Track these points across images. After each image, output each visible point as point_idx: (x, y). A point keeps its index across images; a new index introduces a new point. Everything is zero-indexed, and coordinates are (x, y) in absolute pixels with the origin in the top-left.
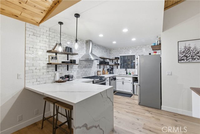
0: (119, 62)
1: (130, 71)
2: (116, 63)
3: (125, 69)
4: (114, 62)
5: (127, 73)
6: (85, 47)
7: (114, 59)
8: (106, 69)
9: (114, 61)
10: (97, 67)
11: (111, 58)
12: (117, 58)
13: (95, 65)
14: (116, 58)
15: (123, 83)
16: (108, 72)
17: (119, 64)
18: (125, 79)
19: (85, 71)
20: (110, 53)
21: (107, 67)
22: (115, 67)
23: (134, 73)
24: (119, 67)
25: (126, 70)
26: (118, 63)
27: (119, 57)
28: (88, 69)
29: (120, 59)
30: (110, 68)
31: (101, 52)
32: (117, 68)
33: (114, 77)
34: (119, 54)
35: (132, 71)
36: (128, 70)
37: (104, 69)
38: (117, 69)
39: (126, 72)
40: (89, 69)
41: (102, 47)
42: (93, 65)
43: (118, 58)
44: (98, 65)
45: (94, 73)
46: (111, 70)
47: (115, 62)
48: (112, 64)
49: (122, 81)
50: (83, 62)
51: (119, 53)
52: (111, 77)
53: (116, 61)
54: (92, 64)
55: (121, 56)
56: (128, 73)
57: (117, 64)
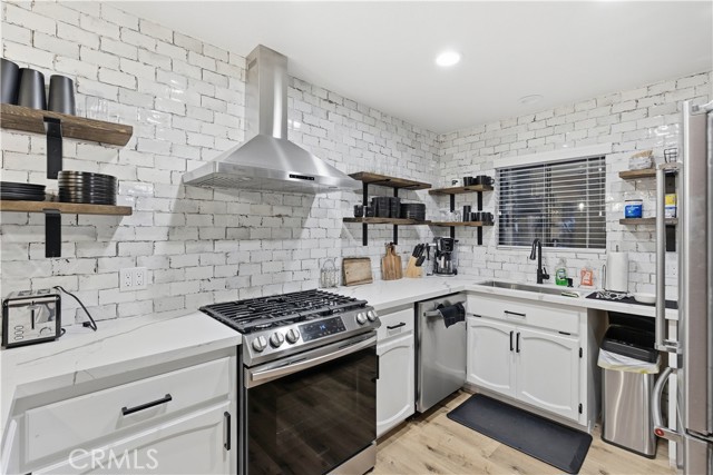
0: (491, 205)
1: (563, 261)
2: (475, 210)
3: (527, 251)
4: (459, 209)
5: (542, 276)
6: (241, 98)
7: (459, 191)
8: (405, 247)
9: (462, 200)
10: (343, 236)
11: (443, 183)
12: (478, 184)
13: (324, 223)
14: (471, 182)
15: (515, 344)
16: (419, 264)
17: (488, 219)
18: (528, 320)
19: (233, 259)
20: (437, 158)
21: (418, 238)
22: (466, 237)
23: (598, 274)
24: (491, 233)
25: (537, 256)
26: (485, 210)
27: (492, 174)
28: (266, 244)
29: (496, 186)
30: (435, 240)
31: (376, 148)
32: (480, 242)
33: (453, 300)
34: (489, 159)
35: (582, 265)
36: (553, 257)
37: (391, 247)
38: (478, 249)
39: (540, 271)
40: (278, 244)
41: (384, 115)
42: (309, 222)
43: (486, 181)
44: (345, 220)
45: (317, 274)
46: (438, 254)
47: (467, 209)
48: (450, 217)
49: (509, 328)
50: (219, 195)
51: (491, 151)
52: (432, 304)
53: (471, 199)
54: (298, 213)
55: (502, 172)
56: (551, 271)
57: (475, 218)
